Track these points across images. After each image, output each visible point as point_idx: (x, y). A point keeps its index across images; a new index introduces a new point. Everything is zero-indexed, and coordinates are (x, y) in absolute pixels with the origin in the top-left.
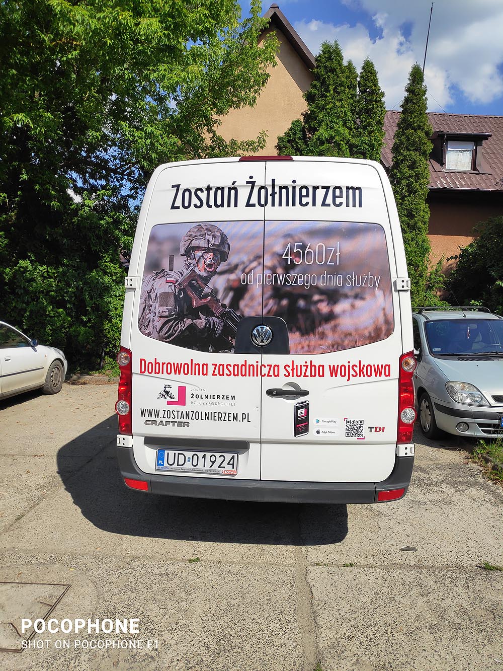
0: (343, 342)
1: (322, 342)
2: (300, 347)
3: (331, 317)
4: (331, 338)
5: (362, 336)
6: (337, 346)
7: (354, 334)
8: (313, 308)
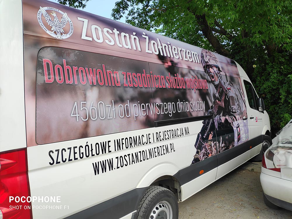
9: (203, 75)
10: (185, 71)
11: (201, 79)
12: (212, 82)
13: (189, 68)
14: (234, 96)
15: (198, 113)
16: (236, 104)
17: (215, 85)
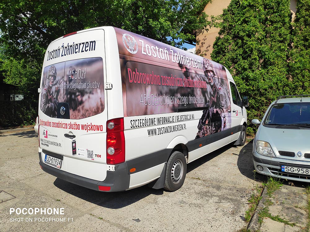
0: (86, 114)
1: (79, 114)
2: (73, 116)
3: (82, 102)
4: (82, 112)
5: (92, 111)
6: (84, 116)
7: (89, 110)
8: (76, 99)
9: (204, 78)
10: (194, 75)
11: (203, 81)
12: (209, 83)
13: (196, 73)
14: (223, 94)
15: (200, 105)
16: (224, 100)
17: (211, 86)
